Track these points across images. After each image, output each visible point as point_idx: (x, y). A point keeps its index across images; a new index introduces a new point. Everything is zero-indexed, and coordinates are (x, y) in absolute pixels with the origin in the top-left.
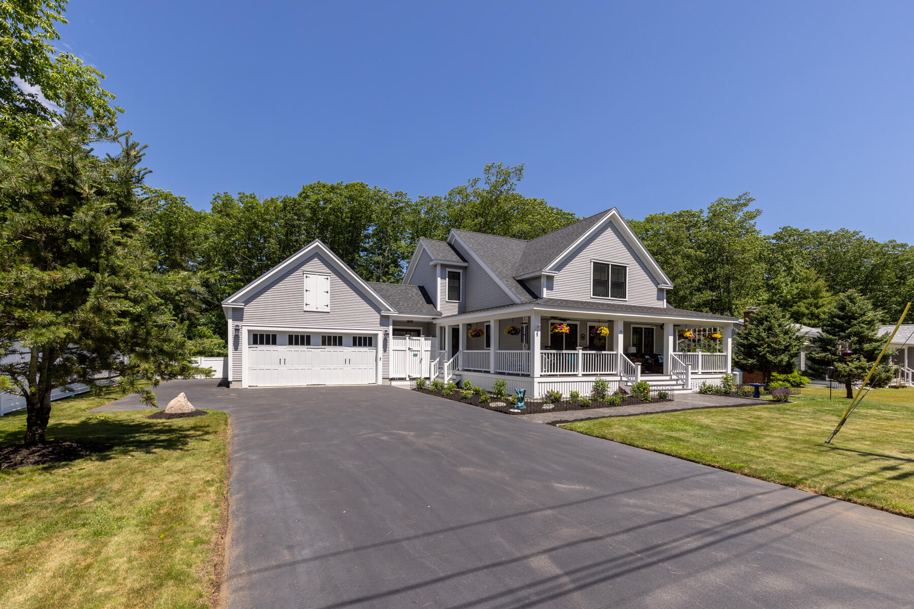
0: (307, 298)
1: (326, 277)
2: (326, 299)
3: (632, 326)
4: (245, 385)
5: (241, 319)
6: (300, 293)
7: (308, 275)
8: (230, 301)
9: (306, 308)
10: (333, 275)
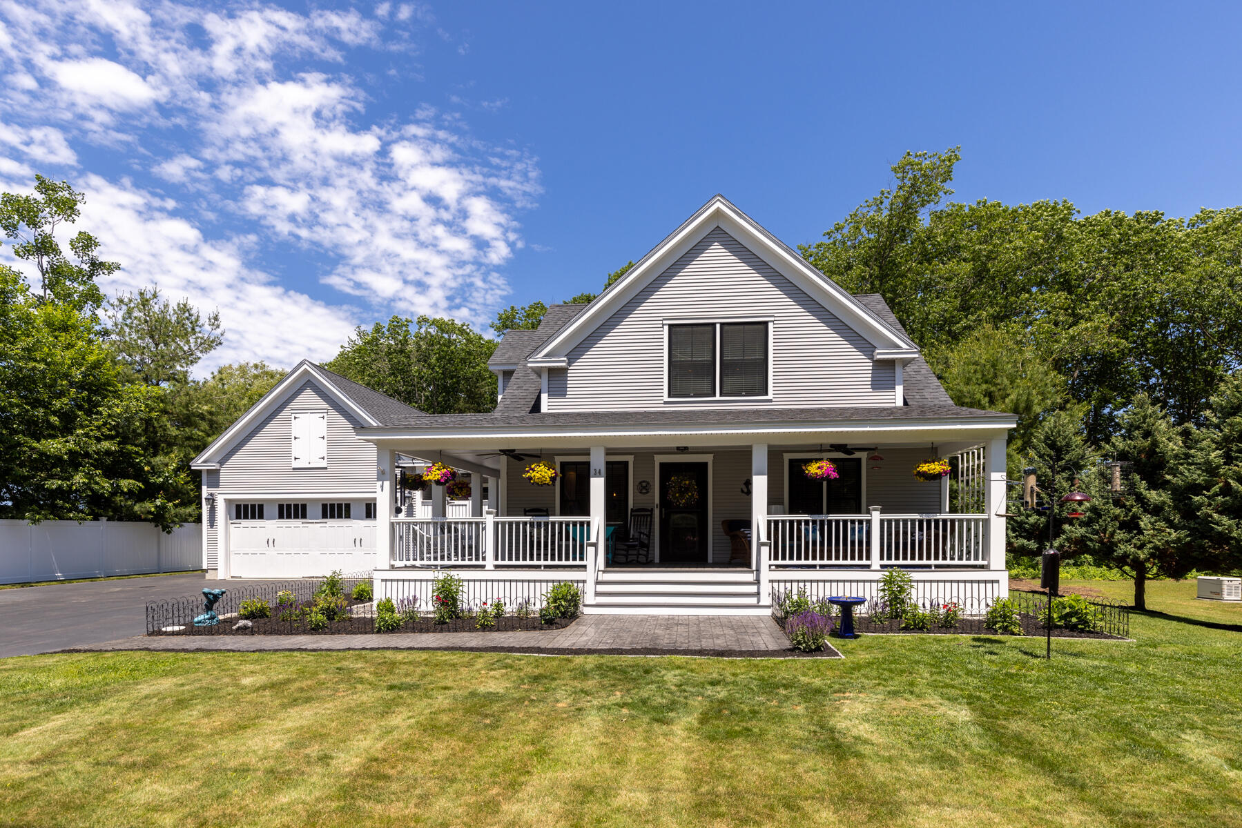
0: (297, 448)
1: (321, 415)
2: (322, 448)
3: (659, 459)
4: (221, 575)
5: (217, 485)
6: (286, 442)
7: (297, 416)
8: (200, 462)
9: (295, 464)
10: (333, 412)
